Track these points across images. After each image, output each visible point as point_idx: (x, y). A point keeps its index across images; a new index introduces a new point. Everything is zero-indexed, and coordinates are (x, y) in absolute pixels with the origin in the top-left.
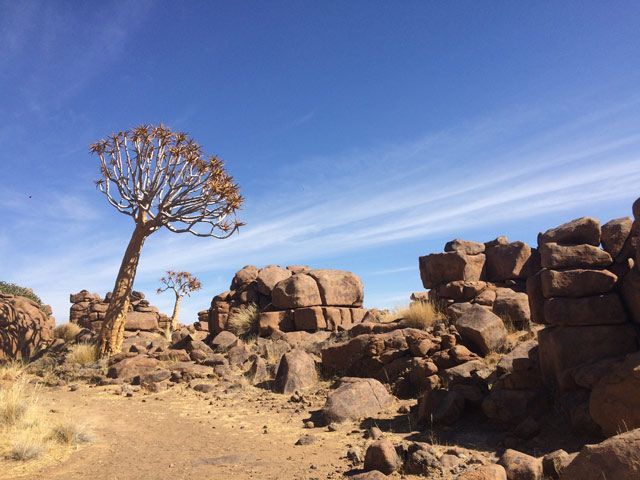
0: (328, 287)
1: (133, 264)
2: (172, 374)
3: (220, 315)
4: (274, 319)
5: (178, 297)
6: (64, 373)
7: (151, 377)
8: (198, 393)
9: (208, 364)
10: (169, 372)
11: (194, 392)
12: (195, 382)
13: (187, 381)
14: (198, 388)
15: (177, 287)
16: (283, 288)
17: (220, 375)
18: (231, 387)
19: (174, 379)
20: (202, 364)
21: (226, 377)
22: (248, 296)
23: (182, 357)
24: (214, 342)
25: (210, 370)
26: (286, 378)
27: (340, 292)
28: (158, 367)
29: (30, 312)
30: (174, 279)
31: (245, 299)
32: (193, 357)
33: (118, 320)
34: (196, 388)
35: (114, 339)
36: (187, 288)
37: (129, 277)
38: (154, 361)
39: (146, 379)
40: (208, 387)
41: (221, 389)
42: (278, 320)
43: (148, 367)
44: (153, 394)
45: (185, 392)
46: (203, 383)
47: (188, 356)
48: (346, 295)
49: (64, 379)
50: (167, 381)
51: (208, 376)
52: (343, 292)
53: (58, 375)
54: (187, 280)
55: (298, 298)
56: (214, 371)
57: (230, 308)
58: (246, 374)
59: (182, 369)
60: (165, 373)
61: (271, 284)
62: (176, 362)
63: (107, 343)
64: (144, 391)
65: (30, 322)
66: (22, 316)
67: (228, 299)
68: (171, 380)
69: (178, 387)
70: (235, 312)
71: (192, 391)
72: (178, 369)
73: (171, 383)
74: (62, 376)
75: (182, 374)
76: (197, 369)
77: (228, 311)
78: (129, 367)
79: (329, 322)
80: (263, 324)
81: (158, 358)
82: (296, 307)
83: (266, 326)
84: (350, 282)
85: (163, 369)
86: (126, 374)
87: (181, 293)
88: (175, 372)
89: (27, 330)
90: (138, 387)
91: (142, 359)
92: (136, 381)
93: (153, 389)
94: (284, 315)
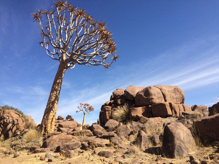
0: (166, 93)
1: (59, 83)
2: (82, 144)
3: (107, 112)
4: (139, 111)
5: (84, 114)
6: (15, 145)
7: (68, 146)
8: (102, 158)
9: (105, 137)
10: (80, 143)
11: (98, 157)
12: (98, 150)
13: (93, 149)
14: (101, 154)
15: (84, 110)
16: (143, 94)
17: (115, 144)
18: (127, 153)
19: (83, 147)
20: (101, 138)
21: (120, 145)
22: (121, 101)
23: (88, 134)
24: (106, 125)
25: (107, 141)
26: (173, 145)
27: (173, 97)
28: (73, 140)
29: (13, 116)
30: (83, 106)
31: (120, 103)
32: (95, 134)
33: (51, 114)
34: (100, 154)
35: (49, 125)
36: (88, 110)
37: (56, 90)
38: (71, 136)
39: (65, 148)
40: (109, 153)
41: (119, 155)
42: (142, 112)
43: (67, 140)
44: (68, 159)
45: (92, 158)
46: (104, 150)
47: (91, 133)
48: (177, 98)
49: (15, 149)
50: (79, 149)
51: (106, 145)
52: (175, 97)
53: (12, 147)
54: (88, 107)
55: (152, 99)
56: (110, 141)
57: (112, 109)
58: (134, 143)
59: (88, 141)
60: (77, 144)
61: (134, 94)
62: (84, 137)
63: (45, 128)
64: (62, 157)
65: (11, 121)
66: (8, 118)
67: (110, 104)
68: (81, 148)
69: (87, 153)
70: (114, 110)
71: (96, 157)
72: (86, 141)
73: (82, 151)
74: (14, 147)
75: (89, 144)
76: (98, 141)
77: (111, 110)
78: (55, 141)
79: (173, 111)
80: (134, 114)
81: (73, 134)
82: (152, 103)
83: (135, 115)
84: (178, 91)
85: (76, 141)
86: (53, 145)
87: (86, 112)
88: (84, 143)
89: (8, 124)
90: (58, 154)
91: (63, 135)
92: (58, 150)
93: (68, 155)
94: (145, 109)
